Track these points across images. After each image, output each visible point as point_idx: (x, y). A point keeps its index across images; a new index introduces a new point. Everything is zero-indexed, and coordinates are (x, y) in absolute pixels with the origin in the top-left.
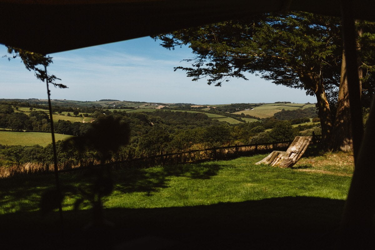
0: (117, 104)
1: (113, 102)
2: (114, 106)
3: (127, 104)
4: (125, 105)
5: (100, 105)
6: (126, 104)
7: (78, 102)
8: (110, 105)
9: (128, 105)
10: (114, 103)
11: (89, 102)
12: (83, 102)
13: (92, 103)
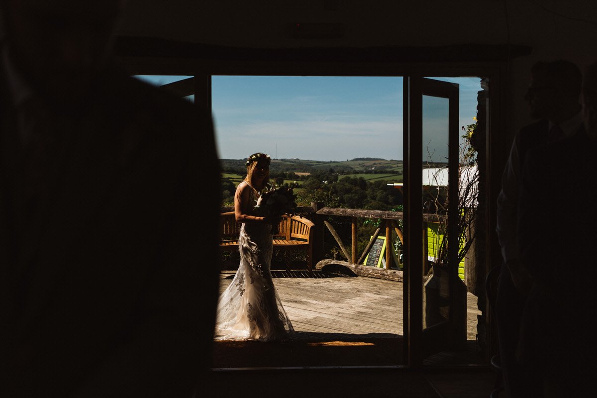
0: (379, 165)
1: (372, 162)
2: (373, 168)
3: (396, 165)
4: (391, 168)
5: (349, 167)
6: (394, 166)
7: (318, 162)
8: (367, 167)
9: (398, 166)
10: (375, 164)
11: (334, 162)
12: (324, 163)
13: (337, 164)
